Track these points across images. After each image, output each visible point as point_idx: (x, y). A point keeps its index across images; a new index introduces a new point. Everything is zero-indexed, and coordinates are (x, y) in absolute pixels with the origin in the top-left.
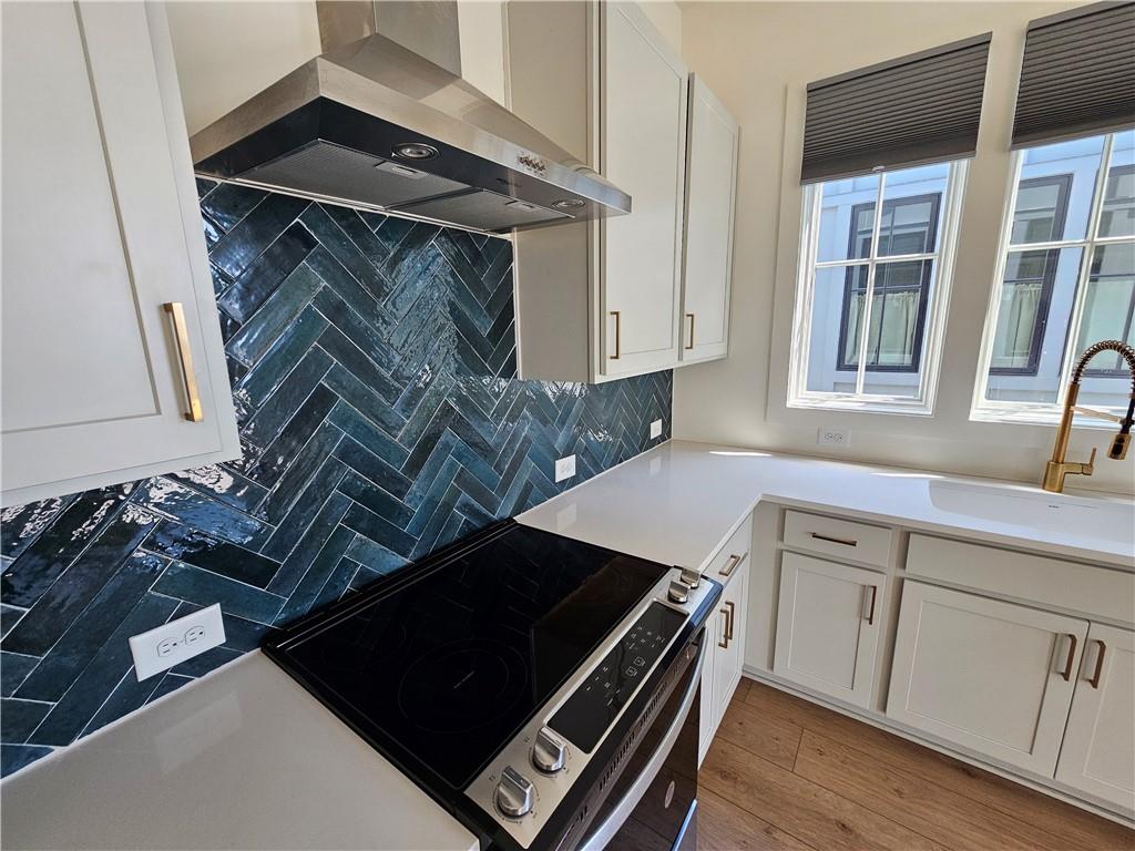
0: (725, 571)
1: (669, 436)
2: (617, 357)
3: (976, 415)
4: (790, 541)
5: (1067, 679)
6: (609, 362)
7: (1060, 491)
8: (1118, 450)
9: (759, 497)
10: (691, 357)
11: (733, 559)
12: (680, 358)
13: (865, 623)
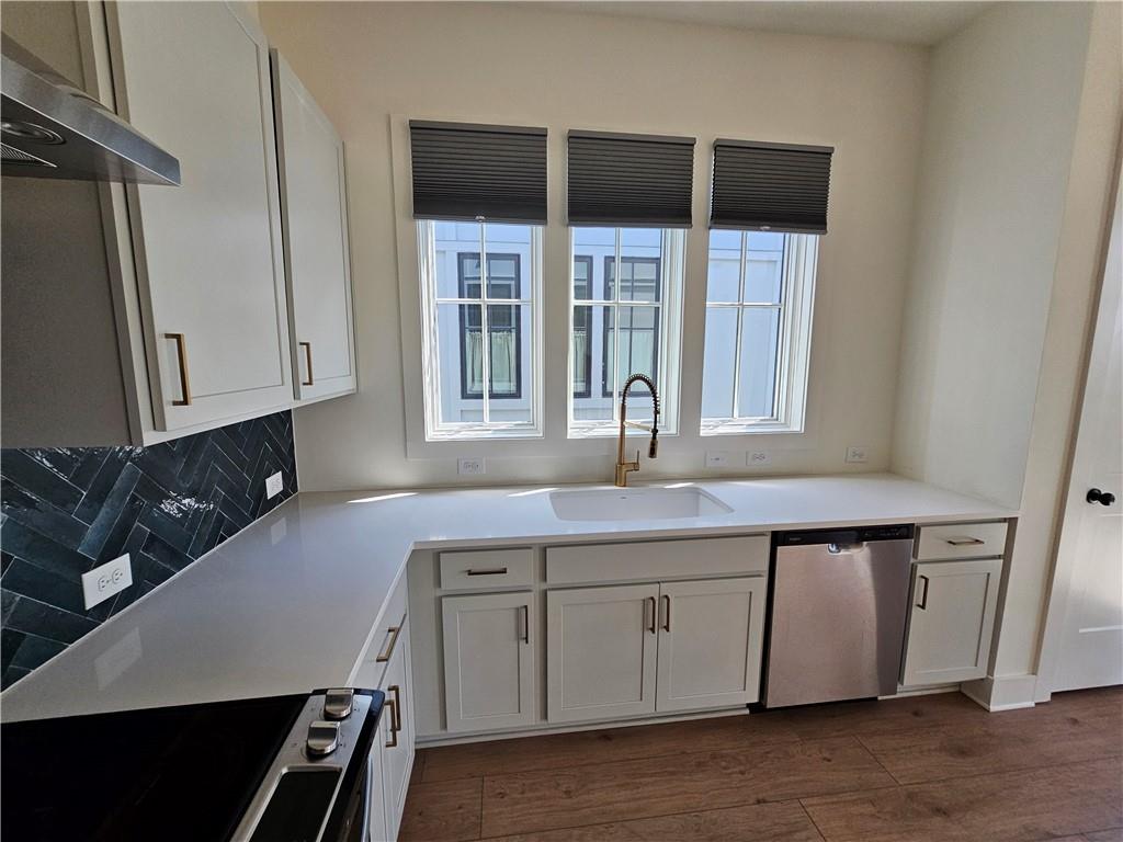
0: (383, 655)
1: (295, 489)
2: (185, 402)
3: (572, 434)
4: (449, 584)
5: (654, 632)
6: (170, 411)
7: (625, 486)
8: (653, 453)
9: (411, 547)
10: (309, 395)
11: (392, 634)
12: (296, 395)
13: (523, 643)
